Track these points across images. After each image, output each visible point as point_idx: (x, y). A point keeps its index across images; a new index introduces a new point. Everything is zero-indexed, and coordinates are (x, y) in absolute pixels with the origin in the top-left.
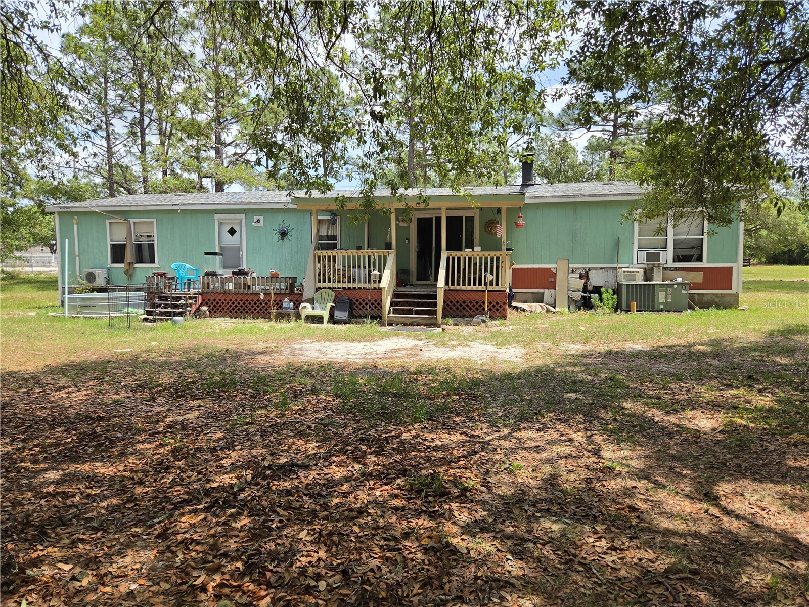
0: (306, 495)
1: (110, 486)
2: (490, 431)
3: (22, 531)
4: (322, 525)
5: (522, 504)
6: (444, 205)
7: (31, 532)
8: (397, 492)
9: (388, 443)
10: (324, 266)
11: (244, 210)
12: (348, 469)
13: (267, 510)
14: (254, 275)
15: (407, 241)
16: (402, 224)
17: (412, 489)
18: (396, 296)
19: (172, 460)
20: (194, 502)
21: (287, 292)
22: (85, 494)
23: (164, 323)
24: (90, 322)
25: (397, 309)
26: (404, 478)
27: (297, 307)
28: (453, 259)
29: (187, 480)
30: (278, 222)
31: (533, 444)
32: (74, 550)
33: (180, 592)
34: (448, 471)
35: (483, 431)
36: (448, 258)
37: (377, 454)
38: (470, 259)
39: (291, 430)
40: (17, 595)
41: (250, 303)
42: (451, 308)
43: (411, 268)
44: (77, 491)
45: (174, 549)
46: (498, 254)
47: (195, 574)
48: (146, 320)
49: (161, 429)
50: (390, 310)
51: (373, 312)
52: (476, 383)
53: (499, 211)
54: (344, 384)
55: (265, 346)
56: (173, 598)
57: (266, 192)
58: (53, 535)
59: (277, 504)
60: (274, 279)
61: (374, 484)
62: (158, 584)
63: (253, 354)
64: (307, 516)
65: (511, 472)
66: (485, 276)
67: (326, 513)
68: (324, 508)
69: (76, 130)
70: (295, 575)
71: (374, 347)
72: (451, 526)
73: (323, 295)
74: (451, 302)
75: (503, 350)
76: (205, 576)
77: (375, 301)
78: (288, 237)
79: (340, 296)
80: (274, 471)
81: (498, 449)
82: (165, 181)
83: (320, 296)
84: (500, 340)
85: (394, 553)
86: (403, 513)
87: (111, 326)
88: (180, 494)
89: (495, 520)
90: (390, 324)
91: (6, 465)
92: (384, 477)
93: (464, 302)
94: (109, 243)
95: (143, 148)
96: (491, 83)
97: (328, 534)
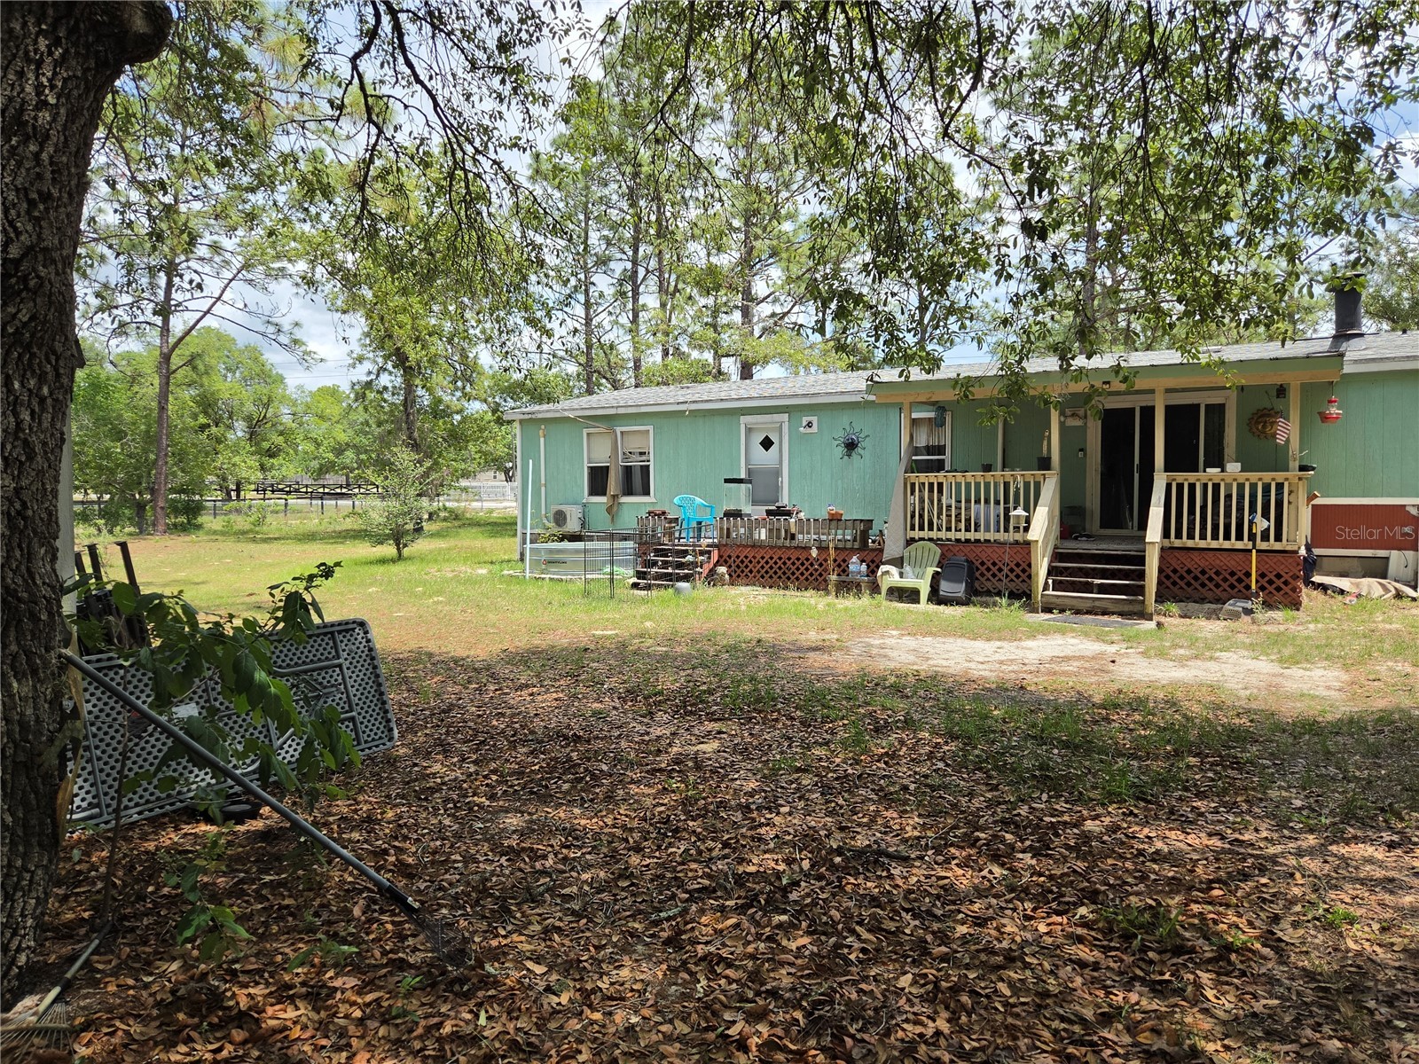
0: (907, 911)
1: (594, 847)
2: (1275, 836)
3: (477, 903)
4: (939, 970)
5: (1360, 997)
6: (1160, 383)
7: (489, 903)
8: (1080, 931)
9: (1057, 835)
10: (922, 501)
11: (787, 406)
12: (983, 873)
13: (840, 926)
14: (802, 515)
15: (1081, 454)
16: (1071, 422)
17: (1111, 931)
18: (1057, 556)
19: (683, 818)
20: (719, 894)
21: (856, 545)
22: (560, 856)
23: (663, 592)
24: (559, 587)
25: (1061, 582)
26: (1094, 907)
27: (872, 571)
28: (1180, 487)
29: (706, 855)
30: (842, 426)
31: (1379, 874)
32: (548, 943)
33: (704, 1043)
34: (1187, 905)
35: (1258, 834)
36: (1169, 486)
37: (1036, 854)
38: (1216, 487)
39: (873, 790)
40: (473, 1002)
41: (793, 564)
42: (1174, 583)
43: (1088, 504)
44: (550, 849)
45: (692, 967)
46: (1280, 476)
47: (727, 1016)
48: (635, 586)
49: (663, 765)
50: (1046, 583)
51: (1012, 586)
52: (1236, 736)
53: (1282, 391)
54: (965, 715)
55: (820, 637)
56: (694, 1051)
57: (822, 377)
58: (518, 915)
59: (856, 919)
60: (834, 523)
61: (1034, 910)
62: (671, 1022)
63: (800, 649)
64: (911, 949)
65: (1329, 926)
66: (1251, 523)
67: (944, 949)
68: (941, 939)
69: (550, 296)
70: (896, 1054)
71: (1017, 651)
72: (1199, 1016)
73: (919, 553)
74: (1175, 571)
75: (1295, 672)
76: (743, 1023)
77: (1018, 565)
78: (859, 450)
79: (949, 555)
80: (847, 858)
81: (1298, 875)
82: (665, 366)
83: (913, 554)
84: (1287, 652)
85: (1083, 1049)
86: (1096, 974)
87: (587, 594)
88: (697, 877)
89: (1297, 1020)
90: (1048, 610)
91: (455, 797)
92: (1054, 900)
93: (1203, 572)
94: (586, 465)
95: (636, 316)
96: (1271, 142)
97: (950, 988)
